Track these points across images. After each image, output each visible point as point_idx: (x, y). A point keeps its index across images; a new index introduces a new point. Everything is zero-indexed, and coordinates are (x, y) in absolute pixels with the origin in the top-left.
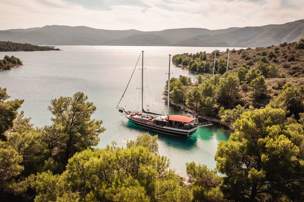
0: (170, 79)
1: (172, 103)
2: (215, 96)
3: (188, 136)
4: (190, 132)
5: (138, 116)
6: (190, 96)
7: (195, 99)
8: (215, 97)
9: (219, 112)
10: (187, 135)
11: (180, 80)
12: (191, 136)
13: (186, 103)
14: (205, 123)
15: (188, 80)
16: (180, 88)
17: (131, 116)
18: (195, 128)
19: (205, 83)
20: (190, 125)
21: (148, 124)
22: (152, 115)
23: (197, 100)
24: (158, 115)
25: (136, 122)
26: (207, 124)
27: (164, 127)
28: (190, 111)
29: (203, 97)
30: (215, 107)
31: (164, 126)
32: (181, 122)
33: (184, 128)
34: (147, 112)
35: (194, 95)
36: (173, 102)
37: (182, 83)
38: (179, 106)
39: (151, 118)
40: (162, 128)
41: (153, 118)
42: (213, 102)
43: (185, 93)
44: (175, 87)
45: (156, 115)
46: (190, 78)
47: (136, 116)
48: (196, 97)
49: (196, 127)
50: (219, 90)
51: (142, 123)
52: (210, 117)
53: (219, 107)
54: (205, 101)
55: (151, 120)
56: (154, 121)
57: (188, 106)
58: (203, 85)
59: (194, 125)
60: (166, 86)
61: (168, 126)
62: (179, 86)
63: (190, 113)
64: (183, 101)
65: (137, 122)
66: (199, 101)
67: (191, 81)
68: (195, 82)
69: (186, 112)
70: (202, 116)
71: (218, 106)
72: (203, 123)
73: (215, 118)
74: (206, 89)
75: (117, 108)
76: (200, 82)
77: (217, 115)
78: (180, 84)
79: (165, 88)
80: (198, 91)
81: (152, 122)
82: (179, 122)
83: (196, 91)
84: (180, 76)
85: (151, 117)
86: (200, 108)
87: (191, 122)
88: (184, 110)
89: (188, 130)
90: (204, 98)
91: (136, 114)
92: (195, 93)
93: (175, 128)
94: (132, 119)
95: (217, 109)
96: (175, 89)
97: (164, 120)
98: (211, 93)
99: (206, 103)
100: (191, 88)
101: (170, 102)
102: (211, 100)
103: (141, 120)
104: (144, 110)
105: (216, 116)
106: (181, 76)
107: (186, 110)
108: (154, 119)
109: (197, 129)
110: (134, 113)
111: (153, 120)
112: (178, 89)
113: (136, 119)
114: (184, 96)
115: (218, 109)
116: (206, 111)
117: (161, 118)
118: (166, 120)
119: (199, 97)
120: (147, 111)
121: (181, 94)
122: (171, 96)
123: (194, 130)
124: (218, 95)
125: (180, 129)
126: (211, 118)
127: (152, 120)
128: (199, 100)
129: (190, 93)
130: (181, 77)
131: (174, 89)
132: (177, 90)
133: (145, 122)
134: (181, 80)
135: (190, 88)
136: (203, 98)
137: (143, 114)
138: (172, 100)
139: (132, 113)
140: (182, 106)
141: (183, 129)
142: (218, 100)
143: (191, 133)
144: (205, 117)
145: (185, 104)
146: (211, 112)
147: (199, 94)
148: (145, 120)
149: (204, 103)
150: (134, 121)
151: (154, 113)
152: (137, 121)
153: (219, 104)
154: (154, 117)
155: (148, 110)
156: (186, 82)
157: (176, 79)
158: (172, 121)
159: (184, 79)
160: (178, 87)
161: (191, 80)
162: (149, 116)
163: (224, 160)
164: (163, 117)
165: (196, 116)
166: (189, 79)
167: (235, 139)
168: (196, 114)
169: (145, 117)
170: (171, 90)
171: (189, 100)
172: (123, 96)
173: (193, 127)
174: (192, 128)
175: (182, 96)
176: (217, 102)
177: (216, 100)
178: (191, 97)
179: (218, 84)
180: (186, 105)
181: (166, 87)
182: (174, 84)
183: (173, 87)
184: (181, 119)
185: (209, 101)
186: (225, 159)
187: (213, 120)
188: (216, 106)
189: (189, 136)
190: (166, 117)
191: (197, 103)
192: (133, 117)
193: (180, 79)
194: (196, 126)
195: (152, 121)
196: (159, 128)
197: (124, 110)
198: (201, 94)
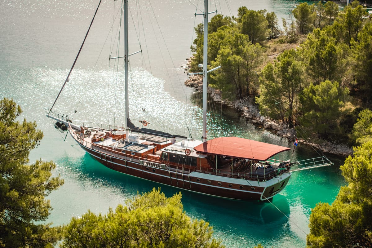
0: (209, 21)
1: (217, 98)
2: (345, 78)
3: (262, 199)
4: (267, 188)
5: (114, 140)
6: (269, 77)
7: (286, 88)
8: (347, 81)
9: (356, 126)
10: (261, 195)
11: (242, 24)
12: (271, 200)
13: (259, 100)
14: (312, 161)
15: (265, 24)
16: (239, 53)
17: (94, 140)
18: (284, 177)
19: (318, 35)
20: (270, 166)
21: (145, 164)
22: (156, 138)
23: (291, 89)
24: (174, 136)
25: (108, 158)
26: (317, 164)
27: (193, 174)
28: (270, 122)
29: (310, 80)
30: (347, 111)
31: (191, 171)
32: (241, 158)
33: (250, 175)
34: (140, 128)
35: (284, 74)
36: (219, 94)
37: (245, 37)
38: (238, 108)
39: (153, 147)
40: (187, 177)
41: (159, 147)
42: (340, 95)
43: (256, 67)
44: (226, 50)
45: (168, 139)
46: (273, 14)
47: (108, 143)
48: (289, 79)
49: (285, 171)
50: (358, 59)
51: (127, 164)
52: (329, 140)
53: (358, 111)
54: (313, 92)
55: (154, 153)
56: (161, 155)
57: (265, 107)
58: (311, 43)
59: (281, 165)
60: (196, 42)
61: (203, 172)
62: (236, 45)
63: (270, 128)
64: (250, 91)
65: (113, 160)
66: (297, 92)
67: (275, 26)
68: (289, 27)
69: (259, 126)
70: (305, 138)
71: (353, 108)
72: (307, 162)
73: (345, 144)
74: (317, 56)
75: (49, 117)
76: (304, 30)
77: (349, 135)
78: (240, 37)
79: (192, 48)
80: (295, 62)
81: (156, 159)
82: (236, 159)
83: (289, 64)
84: (240, 10)
85: (154, 145)
86: (300, 114)
87: (270, 157)
88: (252, 119)
89: (261, 180)
90: (311, 84)
91: (108, 136)
92: (284, 69)
93: (225, 176)
94: (96, 150)
95: (350, 116)
96: (225, 54)
97: (194, 154)
98: (333, 69)
99: (317, 100)
100: (275, 50)
101: (209, 95)
102: (334, 90)
103: (124, 155)
104: (132, 122)
105: (348, 138)
106: (242, 11)
107: (258, 120)
108: (163, 150)
109: (289, 177)
110: (101, 133)
111: (159, 152)
112: (235, 56)
113: (109, 150)
114: (252, 76)
115: (354, 115)
116: (317, 123)
117: (183, 145)
118: (198, 152)
119: (295, 80)
120: (140, 126)
121: (243, 71)
122: (211, 76)
123: (280, 180)
124: (356, 74)
125: (239, 178)
126: (333, 146)
127: (157, 152)
128: (298, 89)
129: (270, 68)
130: (245, 13)
131: (222, 56)
132: (229, 58)
133: (135, 160)
134: (244, 23)
135: (271, 50)
136: (307, 85)
137: (131, 134)
138: (216, 88)
139: (95, 133)
140: (246, 108)
141: (247, 179)
142: (356, 89)
143: (272, 191)
144: (315, 142)
145: (254, 100)
146: (333, 127)
147: (296, 72)
148: (137, 154)
149: (311, 99)
150: (102, 156)
151: (161, 133)
152: (111, 155)
153: (359, 100)
154: (161, 144)
155: (144, 122)
156: (259, 29)
157: (228, 20)
158: (215, 155)
159: (253, 19)
160: (234, 49)
161: (275, 21)
162: (147, 140)
163: (321, 241)
164: (191, 142)
165: (289, 138)
166: (271, 18)
167: (347, 199)
168: (288, 131)
169: (137, 145)
170: (213, 57)
171: (266, 90)
172: (67, 80)
173: (277, 171)
174: (275, 176)
175: (246, 76)
176: (351, 94)
177: (347, 90)
178: (273, 80)
179: (356, 39)
180: (258, 104)
181: (195, 46)
182: (222, 37)
183: (219, 49)
184: (240, 148)
185: (328, 92)
186: (323, 240)
187: (340, 149)
188: (349, 106)
189: (267, 199)
190: (198, 143)
191: (291, 98)
192: (100, 143)
193: (240, 21)
194: (285, 168)
195: (157, 156)
196: (178, 176)
197: (70, 121)
198: (303, 70)
